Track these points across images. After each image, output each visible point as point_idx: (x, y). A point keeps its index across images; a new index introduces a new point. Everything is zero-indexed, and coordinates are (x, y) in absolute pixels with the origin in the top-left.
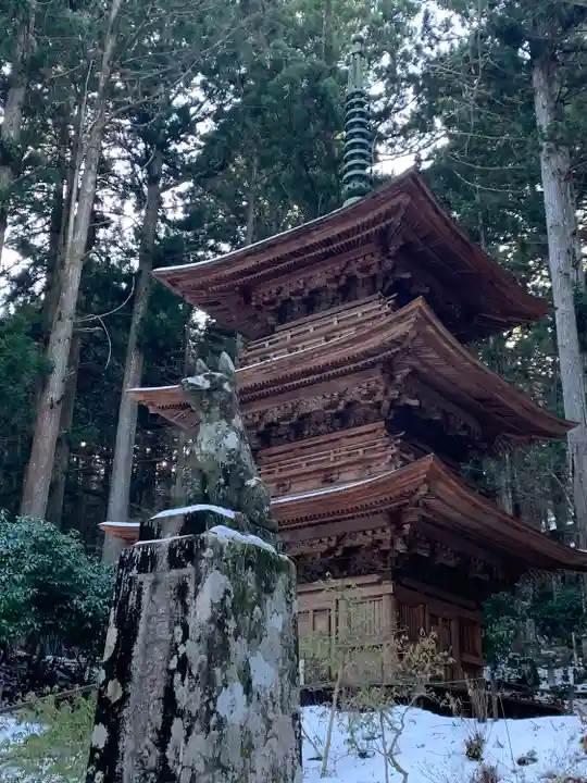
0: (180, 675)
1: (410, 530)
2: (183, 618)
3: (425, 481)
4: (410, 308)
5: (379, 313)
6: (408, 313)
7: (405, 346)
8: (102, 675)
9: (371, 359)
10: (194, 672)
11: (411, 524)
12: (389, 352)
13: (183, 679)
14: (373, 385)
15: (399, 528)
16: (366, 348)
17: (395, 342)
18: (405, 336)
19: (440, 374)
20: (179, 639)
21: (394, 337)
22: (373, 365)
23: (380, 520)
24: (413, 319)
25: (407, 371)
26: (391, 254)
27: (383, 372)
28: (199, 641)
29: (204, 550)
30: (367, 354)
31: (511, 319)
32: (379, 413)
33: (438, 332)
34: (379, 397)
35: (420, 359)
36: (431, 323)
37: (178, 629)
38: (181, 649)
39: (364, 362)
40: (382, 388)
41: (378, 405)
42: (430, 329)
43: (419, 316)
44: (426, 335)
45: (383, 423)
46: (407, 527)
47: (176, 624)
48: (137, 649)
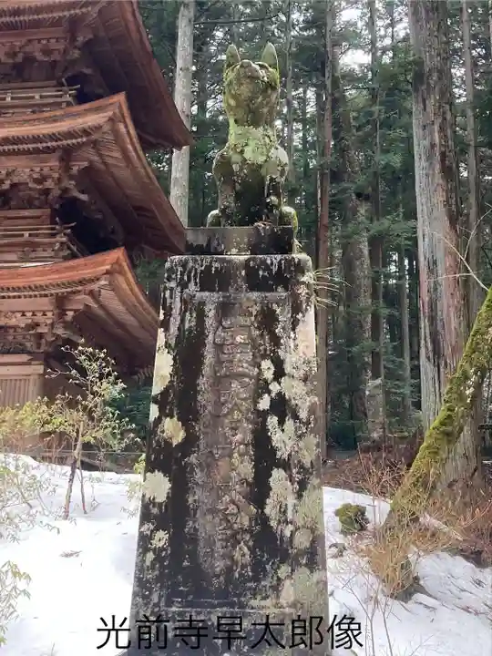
0: (275, 419)
1: (74, 317)
2: (274, 352)
3: (108, 272)
4: (111, 101)
5: (59, 100)
6: (107, 106)
7: (93, 137)
8: (154, 411)
9: (54, 144)
10: (303, 415)
11: (75, 311)
12: (74, 141)
13: (281, 422)
14: (46, 170)
15: (62, 313)
16: (54, 131)
17: (86, 132)
18: (98, 128)
19: (112, 175)
20: (269, 375)
21: (85, 126)
22: (53, 150)
23: (45, 304)
24: (110, 113)
25: (86, 164)
26: (77, 44)
27: (61, 160)
28: (305, 379)
29: (303, 273)
30: (53, 137)
31: (160, 141)
32: (47, 200)
33: (128, 132)
34: (49, 184)
35: (101, 156)
36: (125, 122)
37: (267, 365)
38: (274, 387)
39: (44, 145)
40: (56, 175)
41: (47, 192)
42: (122, 127)
43: (117, 111)
44: (116, 132)
45: (48, 211)
46: (70, 314)
47: (264, 357)
48: (203, 383)
